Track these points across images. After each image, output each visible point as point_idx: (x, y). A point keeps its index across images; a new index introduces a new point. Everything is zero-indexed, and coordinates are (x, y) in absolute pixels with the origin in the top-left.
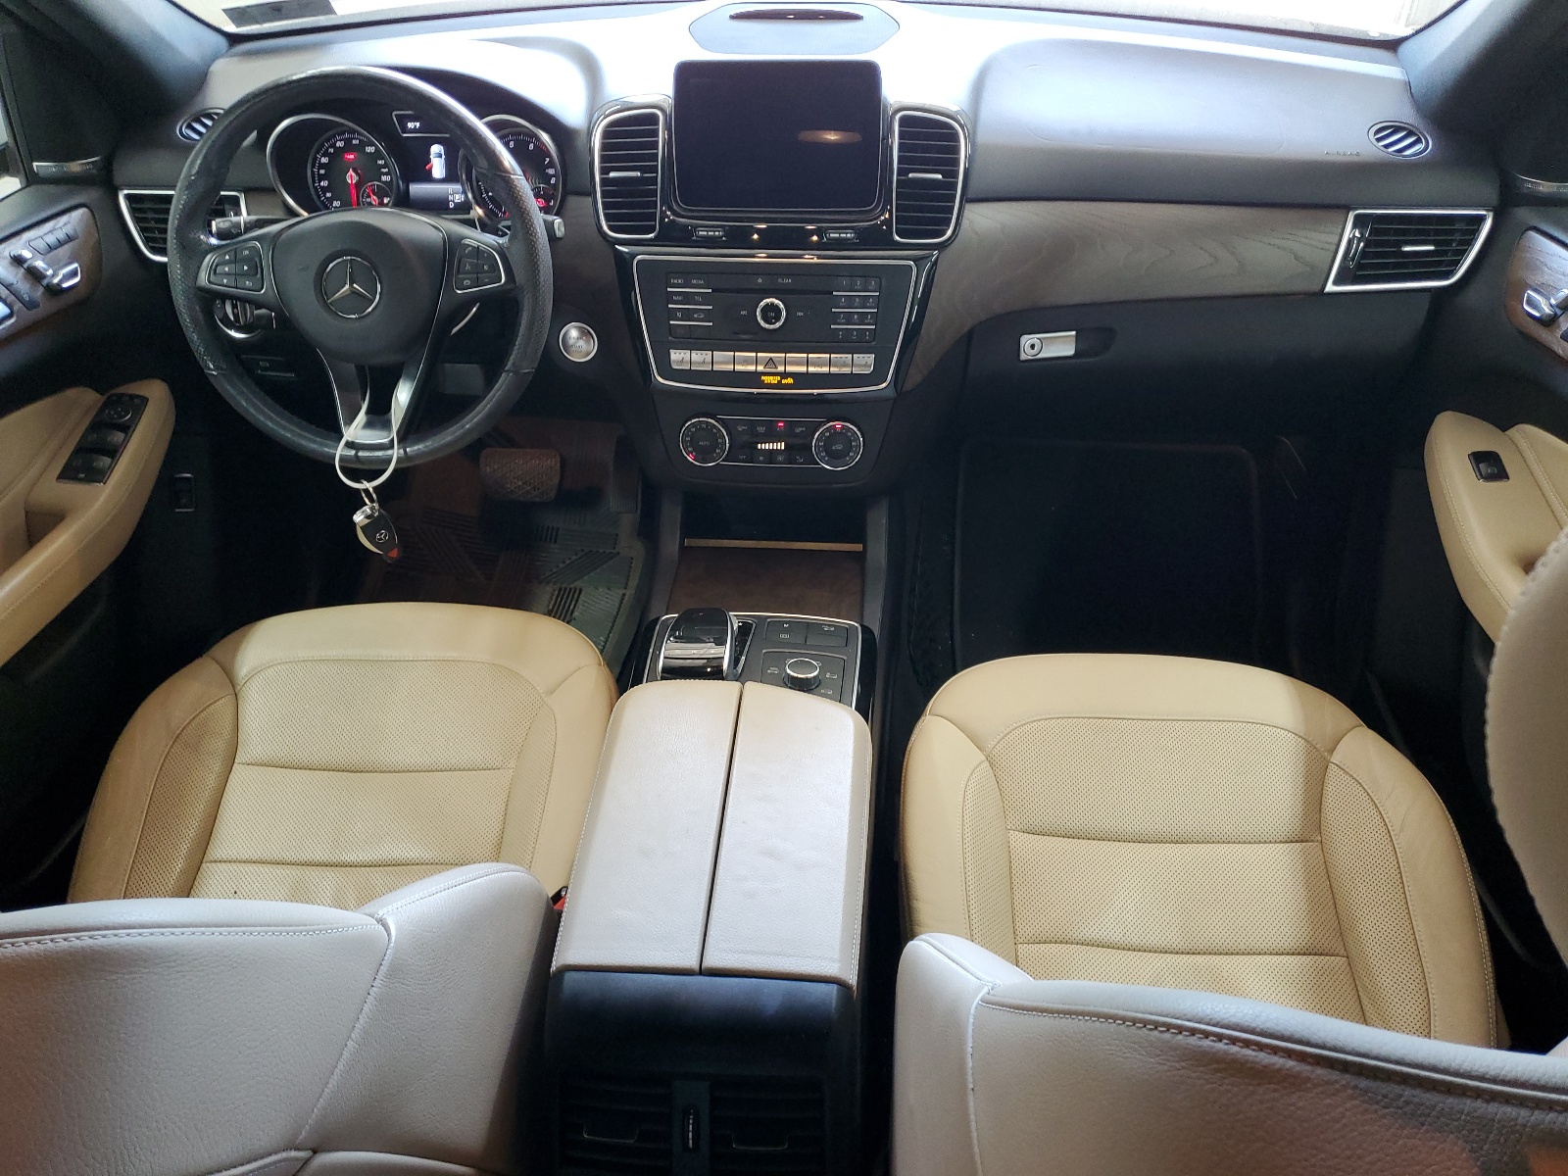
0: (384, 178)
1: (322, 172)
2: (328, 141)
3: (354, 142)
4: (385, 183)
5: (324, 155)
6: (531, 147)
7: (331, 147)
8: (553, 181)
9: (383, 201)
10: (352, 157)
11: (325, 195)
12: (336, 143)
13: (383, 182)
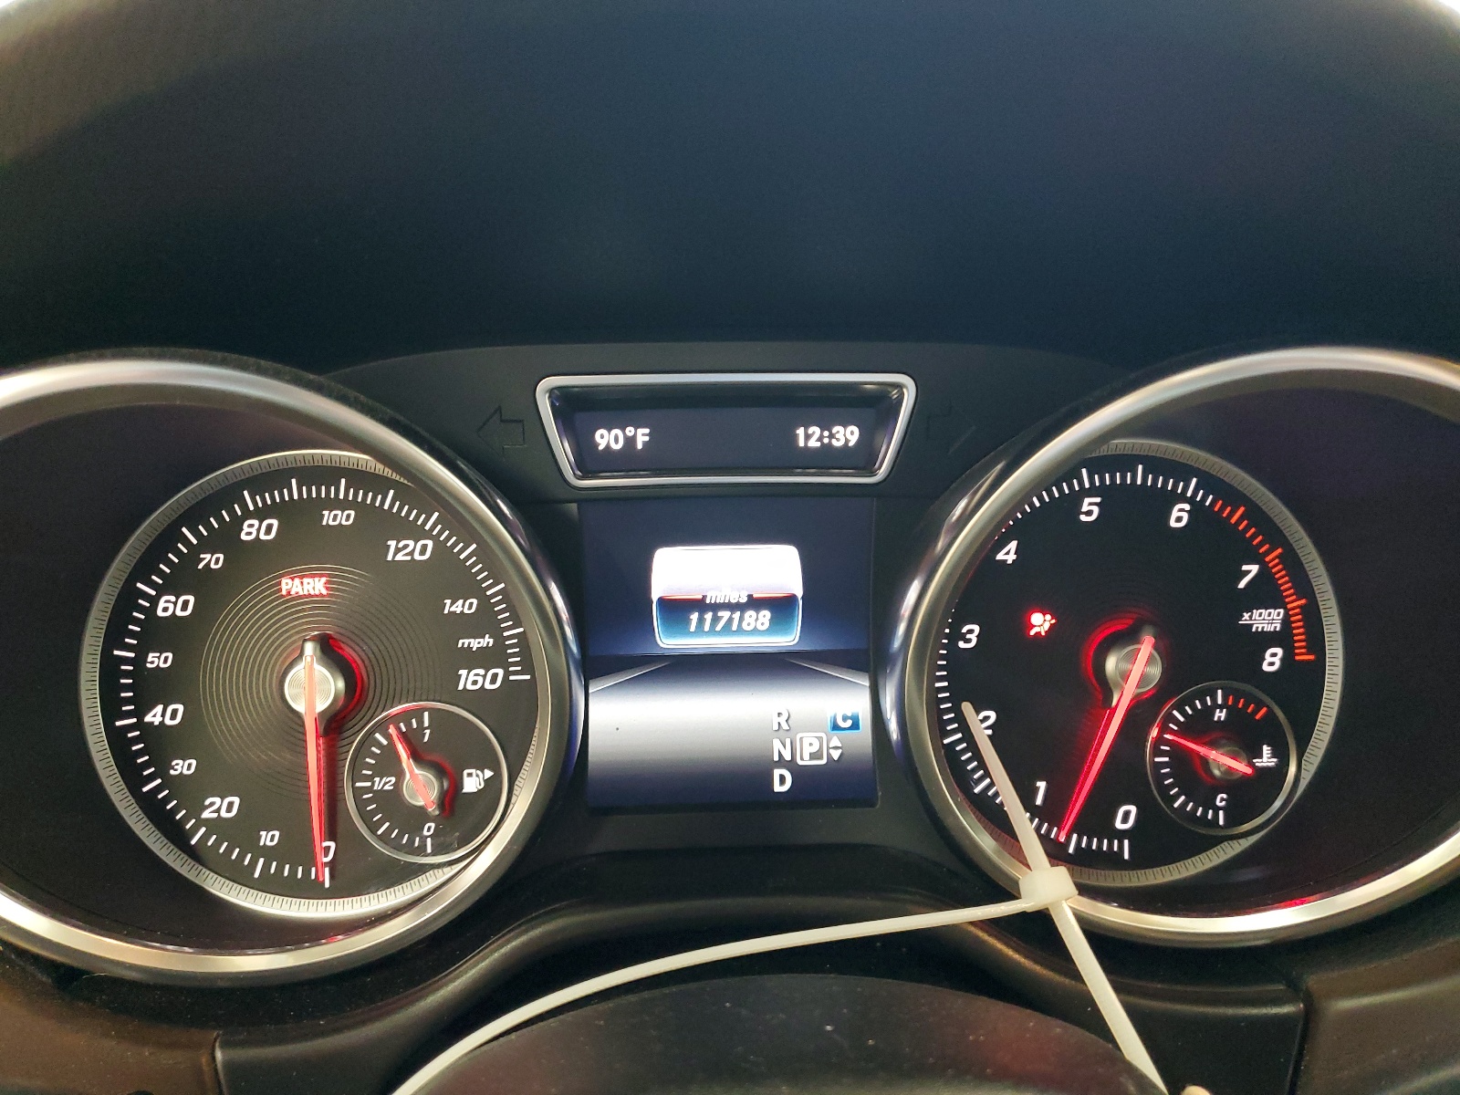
0: (470, 679)
1: (158, 660)
2: (193, 516)
3: (329, 518)
4: (476, 700)
5: (173, 586)
6: (1179, 516)
7: (207, 545)
8: (1272, 660)
9: (457, 784)
10: (316, 586)
11: (162, 771)
12: (237, 523)
13: (469, 699)
